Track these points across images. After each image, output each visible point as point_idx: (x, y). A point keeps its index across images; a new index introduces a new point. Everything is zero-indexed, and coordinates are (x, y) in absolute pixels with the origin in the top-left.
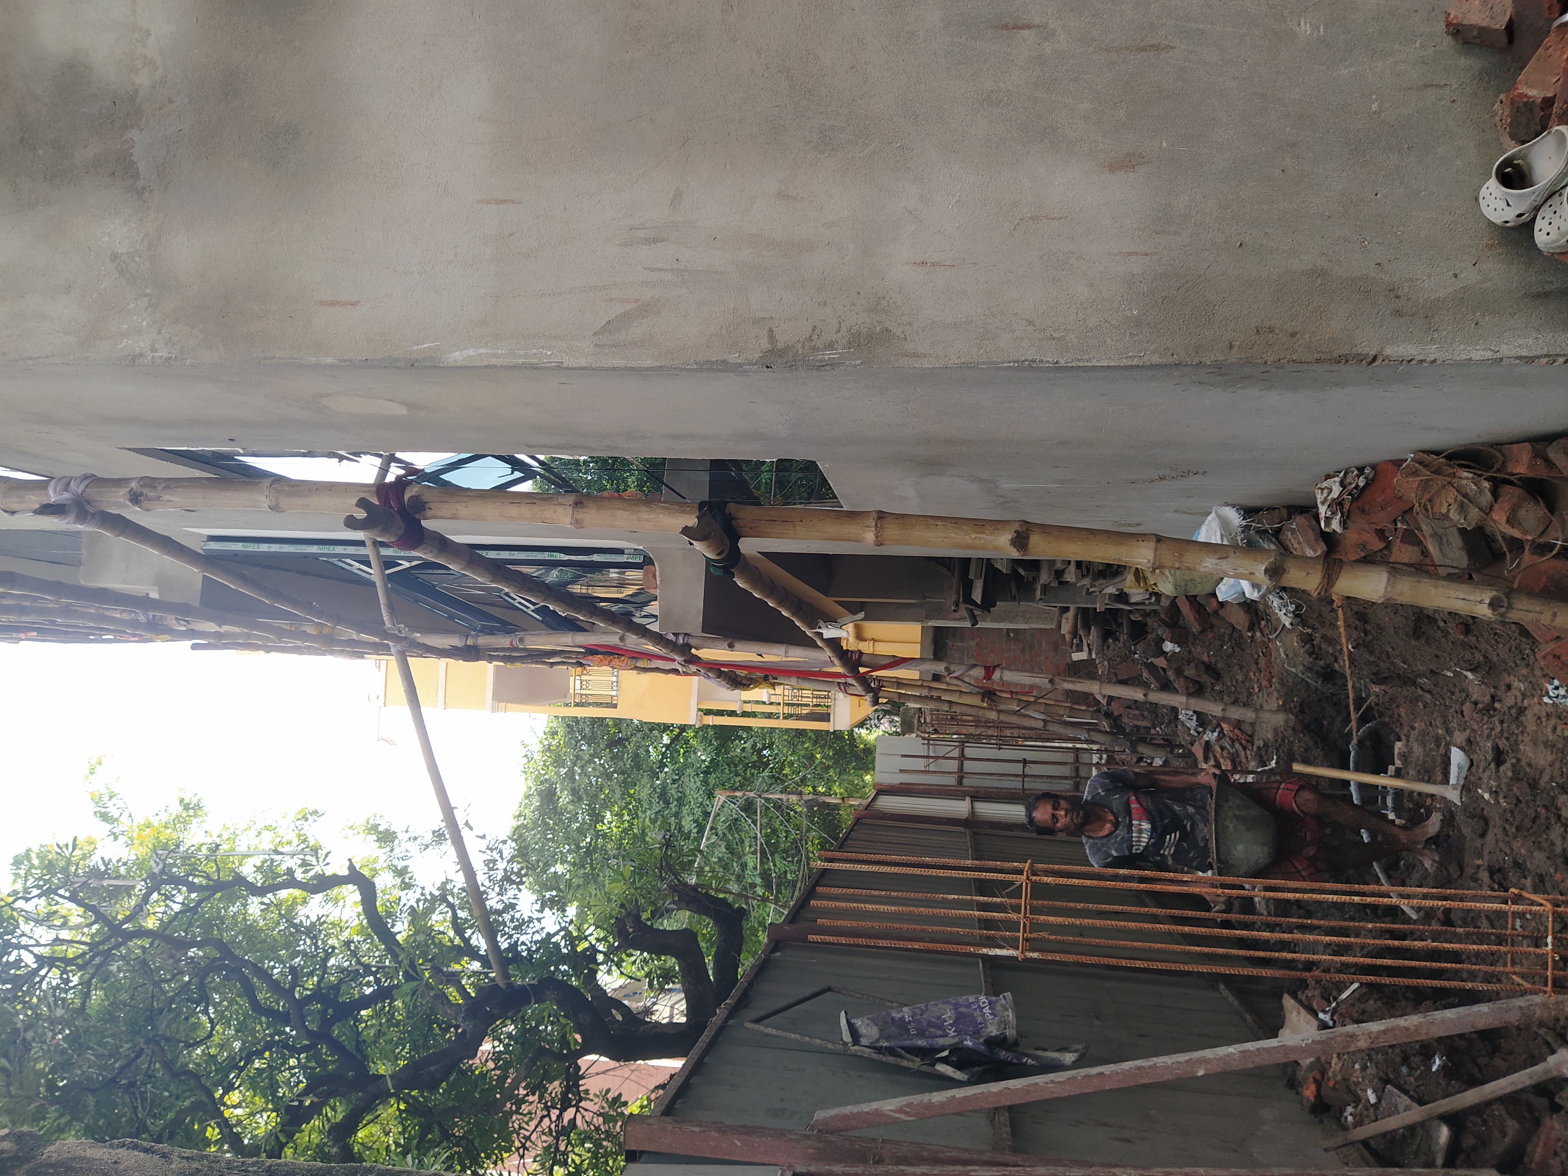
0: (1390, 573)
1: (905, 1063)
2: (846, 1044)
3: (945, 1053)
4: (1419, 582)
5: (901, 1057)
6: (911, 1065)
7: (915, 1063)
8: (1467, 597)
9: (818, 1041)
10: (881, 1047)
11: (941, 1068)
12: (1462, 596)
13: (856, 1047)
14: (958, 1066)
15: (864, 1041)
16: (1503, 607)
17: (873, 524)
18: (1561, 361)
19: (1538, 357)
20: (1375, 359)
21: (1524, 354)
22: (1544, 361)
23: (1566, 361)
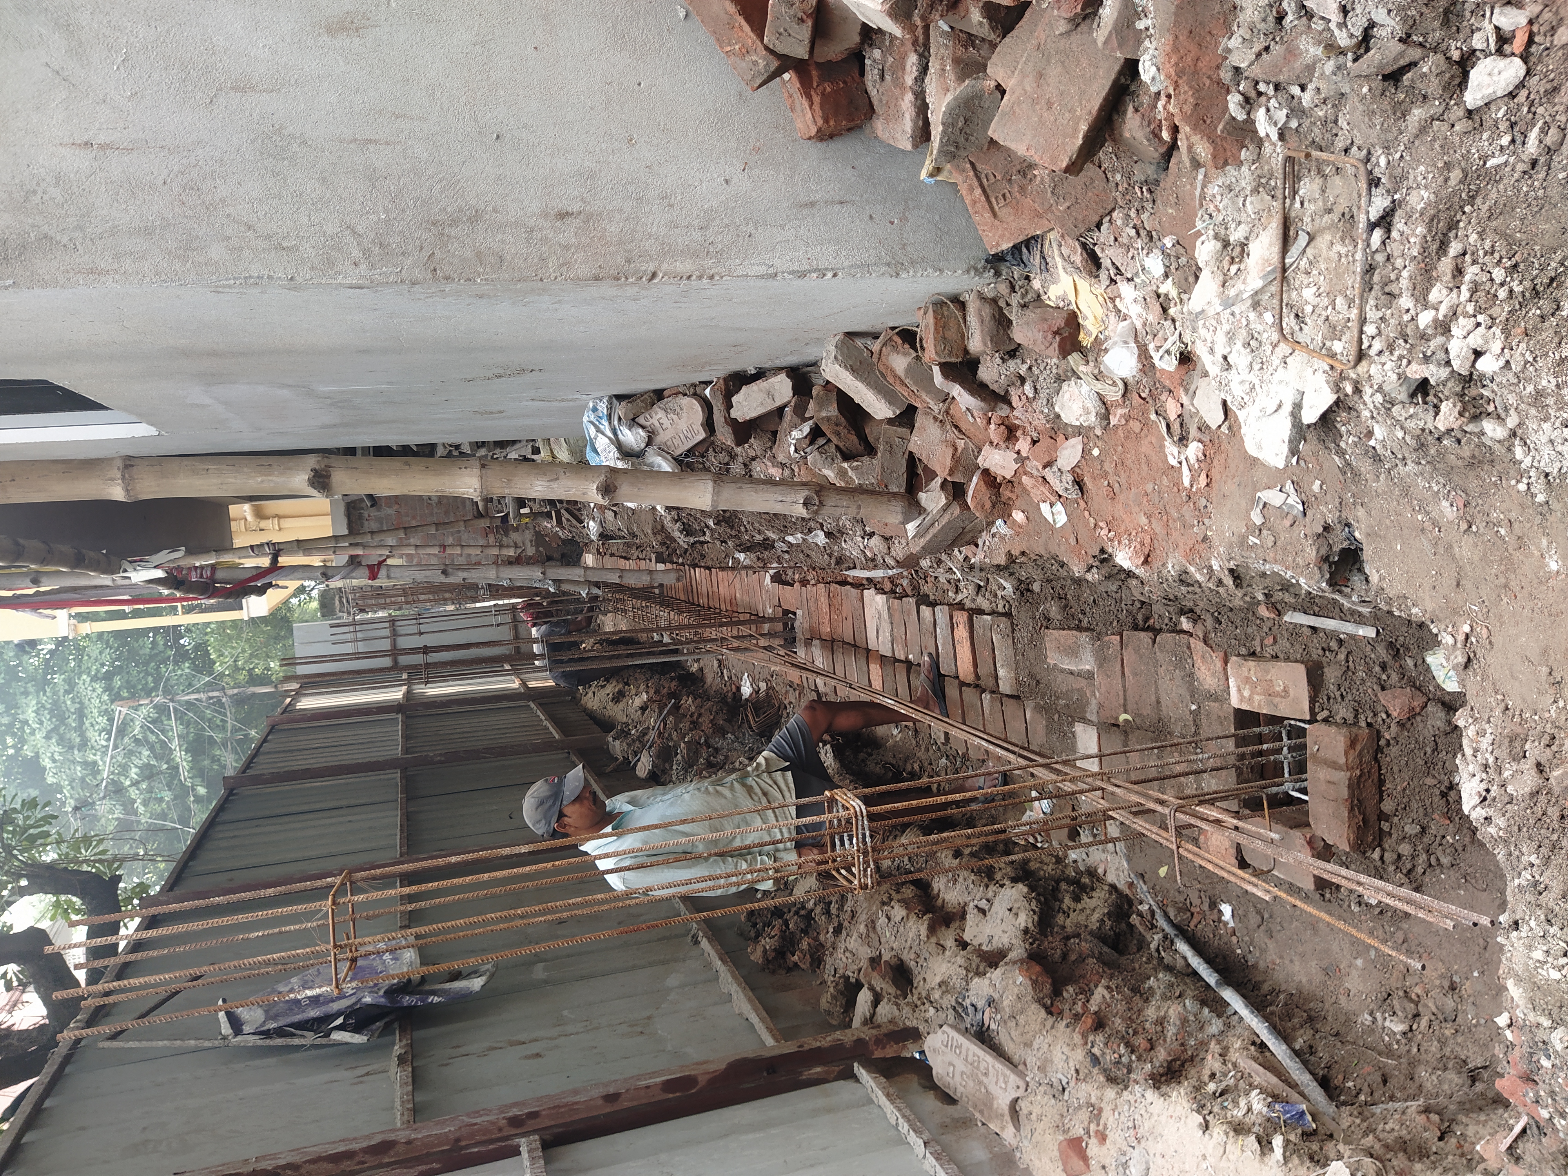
0: (715, 482)
1: (296, 1041)
2: (225, 1038)
3: (340, 1021)
4: (741, 488)
5: (293, 1035)
6: (303, 1041)
7: (309, 1038)
8: (785, 498)
9: (192, 1042)
10: (269, 1030)
11: (337, 1036)
12: (780, 498)
13: (239, 1038)
14: (357, 1029)
15: (247, 1029)
16: (815, 504)
17: (119, 475)
18: (829, 275)
19: (810, 272)
20: (654, 275)
21: (796, 268)
22: (814, 275)
23: (835, 275)
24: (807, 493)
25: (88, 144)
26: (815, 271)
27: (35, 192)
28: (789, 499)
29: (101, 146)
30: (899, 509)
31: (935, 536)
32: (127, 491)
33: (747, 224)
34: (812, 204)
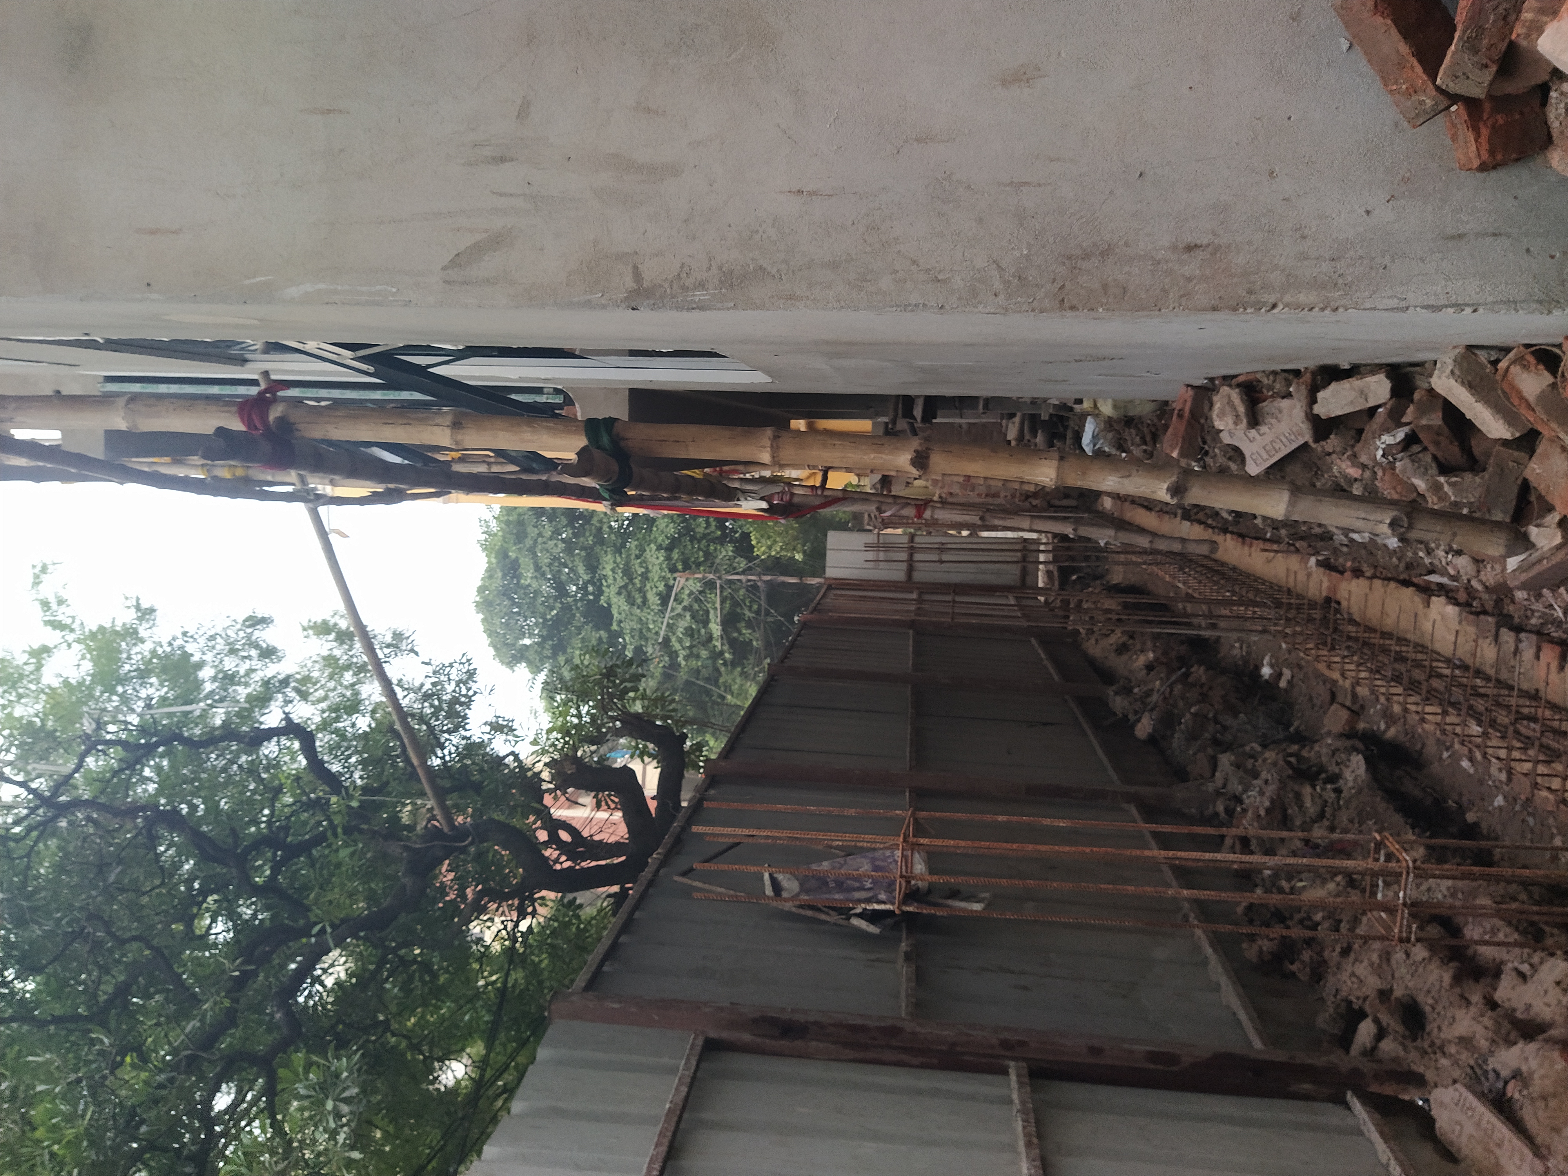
0: (1292, 493)
1: (823, 916)
2: (768, 898)
4: (1320, 501)
5: (820, 910)
6: (828, 918)
7: (833, 916)
8: (1368, 517)
10: (802, 900)
11: (856, 921)
12: (1363, 515)
13: (779, 901)
14: (872, 920)
16: (1402, 527)
17: (769, 444)
18: (1468, 310)
19: (1446, 306)
20: (1274, 306)
21: (1431, 303)
22: (1451, 310)
23: (1475, 311)
24: (1395, 513)
25: (800, 192)
26: (1452, 306)
27: (757, 232)
28: (1373, 518)
29: (810, 194)
30: (1502, 542)
31: (1540, 573)
32: (773, 457)
33: (1383, 256)
34: (1461, 236)
